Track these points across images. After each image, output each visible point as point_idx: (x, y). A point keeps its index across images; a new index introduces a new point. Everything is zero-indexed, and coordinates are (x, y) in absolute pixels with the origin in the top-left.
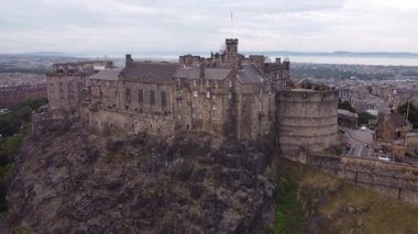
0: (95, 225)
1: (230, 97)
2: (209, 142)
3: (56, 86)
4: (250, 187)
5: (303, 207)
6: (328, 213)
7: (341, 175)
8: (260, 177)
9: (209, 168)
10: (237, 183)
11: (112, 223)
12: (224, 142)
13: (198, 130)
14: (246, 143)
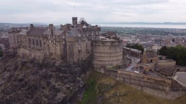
0: (12, 97)
1: (64, 43)
2: (55, 63)
3: (12, 37)
4: (72, 82)
5: (97, 92)
6: (107, 95)
7: (118, 79)
8: (78, 78)
9: (54, 74)
10: (66, 81)
11: (18, 96)
12: (61, 63)
13: (52, 57)
14: (72, 63)
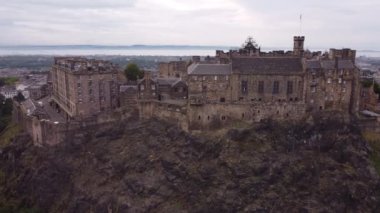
3: (85, 86)
13: (330, 109)
